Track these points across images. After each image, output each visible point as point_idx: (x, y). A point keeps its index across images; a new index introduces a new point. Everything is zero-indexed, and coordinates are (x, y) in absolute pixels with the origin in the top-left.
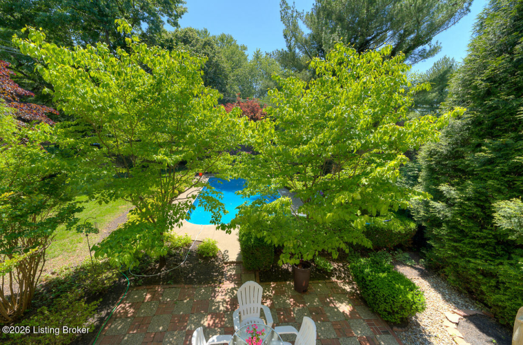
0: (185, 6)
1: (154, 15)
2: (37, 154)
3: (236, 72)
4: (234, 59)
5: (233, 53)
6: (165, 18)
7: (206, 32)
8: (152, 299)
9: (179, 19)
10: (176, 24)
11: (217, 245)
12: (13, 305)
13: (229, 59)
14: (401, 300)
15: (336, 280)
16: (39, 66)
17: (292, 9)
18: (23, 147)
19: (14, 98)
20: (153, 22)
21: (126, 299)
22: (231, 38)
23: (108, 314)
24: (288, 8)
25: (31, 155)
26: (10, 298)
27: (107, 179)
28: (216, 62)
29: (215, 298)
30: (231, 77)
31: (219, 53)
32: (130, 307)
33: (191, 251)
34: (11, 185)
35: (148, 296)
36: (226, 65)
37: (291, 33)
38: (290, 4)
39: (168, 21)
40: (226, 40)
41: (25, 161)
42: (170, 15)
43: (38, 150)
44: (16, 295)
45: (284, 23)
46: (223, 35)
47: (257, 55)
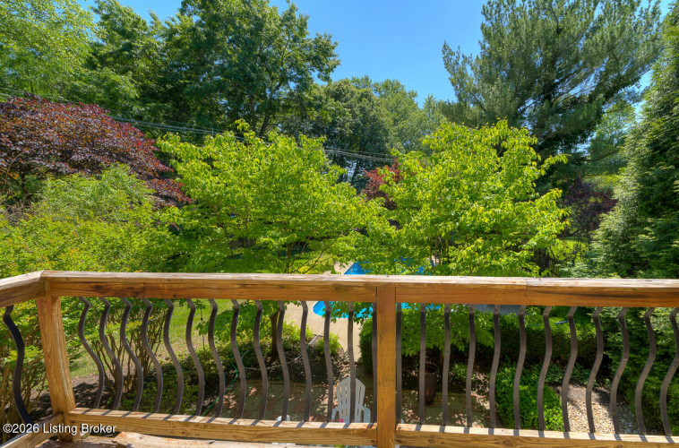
0: (337, 59)
1: (302, 73)
2: (164, 237)
3: (401, 125)
4: (399, 110)
5: (398, 103)
6: (315, 74)
7: (367, 79)
8: (256, 393)
9: (331, 73)
10: (327, 79)
11: (339, 341)
12: (129, 384)
13: (394, 109)
14: (532, 418)
15: (476, 395)
16: (174, 161)
17: (456, 54)
18: (154, 230)
19: (155, 175)
20: (300, 80)
21: (231, 391)
22: (398, 84)
23: (211, 403)
24: (452, 54)
25: (159, 237)
26: (126, 378)
27: (218, 260)
28: (374, 116)
29: (323, 400)
30: (393, 132)
31: (378, 105)
32: (233, 399)
33: (310, 347)
34: (141, 265)
35: (254, 390)
36: (386, 119)
37: (458, 80)
38: (454, 49)
39: (319, 76)
40: (390, 88)
41: (154, 243)
42: (321, 70)
43: (166, 233)
44: (131, 376)
45: (448, 70)
46: (388, 81)
47: (429, 102)
